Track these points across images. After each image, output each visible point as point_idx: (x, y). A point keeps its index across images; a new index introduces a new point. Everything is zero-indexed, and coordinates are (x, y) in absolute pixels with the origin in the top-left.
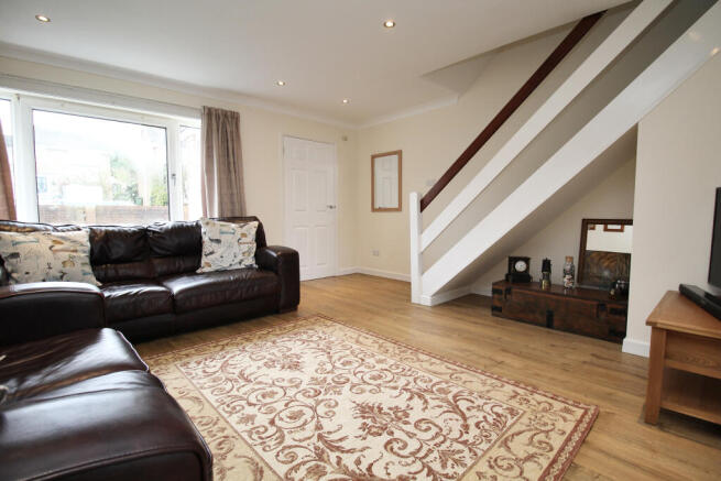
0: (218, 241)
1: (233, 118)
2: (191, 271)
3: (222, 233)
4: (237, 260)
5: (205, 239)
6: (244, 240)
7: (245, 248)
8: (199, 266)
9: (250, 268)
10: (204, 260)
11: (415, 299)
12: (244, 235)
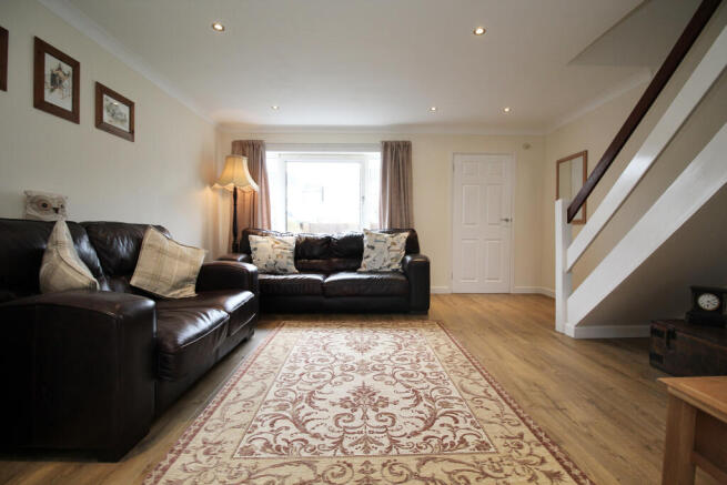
0: (373, 248)
1: (407, 146)
2: (354, 270)
3: (376, 241)
4: (387, 263)
5: (365, 245)
6: (393, 248)
7: (393, 254)
8: (360, 267)
9: (395, 271)
10: (364, 262)
11: (559, 328)
12: (394, 244)
